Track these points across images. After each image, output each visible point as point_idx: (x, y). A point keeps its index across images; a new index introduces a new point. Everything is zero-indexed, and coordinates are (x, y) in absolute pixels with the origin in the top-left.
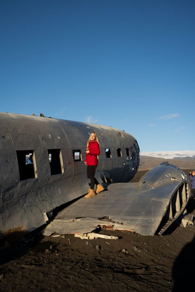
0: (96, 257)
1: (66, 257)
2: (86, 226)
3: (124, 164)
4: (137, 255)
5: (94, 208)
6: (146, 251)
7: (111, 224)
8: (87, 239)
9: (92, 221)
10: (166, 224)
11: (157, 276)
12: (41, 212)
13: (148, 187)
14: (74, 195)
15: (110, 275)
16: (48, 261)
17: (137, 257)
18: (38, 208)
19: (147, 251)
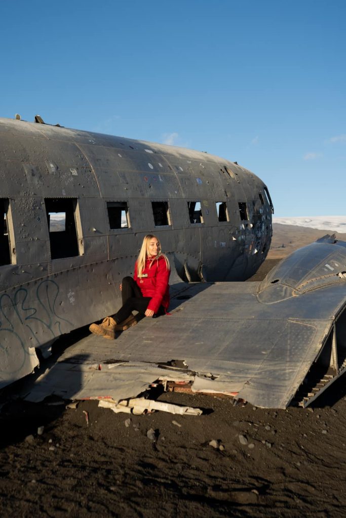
0: (143, 457)
1: (72, 455)
2: (127, 381)
3: (234, 239)
4: (244, 454)
5: (151, 339)
6: (267, 447)
7: (187, 378)
8: (127, 414)
9: (143, 371)
10: (322, 380)
11: (286, 510)
12: (23, 345)
13: (283, 294)
14: (107, 308)
15: (169, 506)
16: (26, 464)
17: (245, 461)
18: (16, 334)
19: (270, 445)
